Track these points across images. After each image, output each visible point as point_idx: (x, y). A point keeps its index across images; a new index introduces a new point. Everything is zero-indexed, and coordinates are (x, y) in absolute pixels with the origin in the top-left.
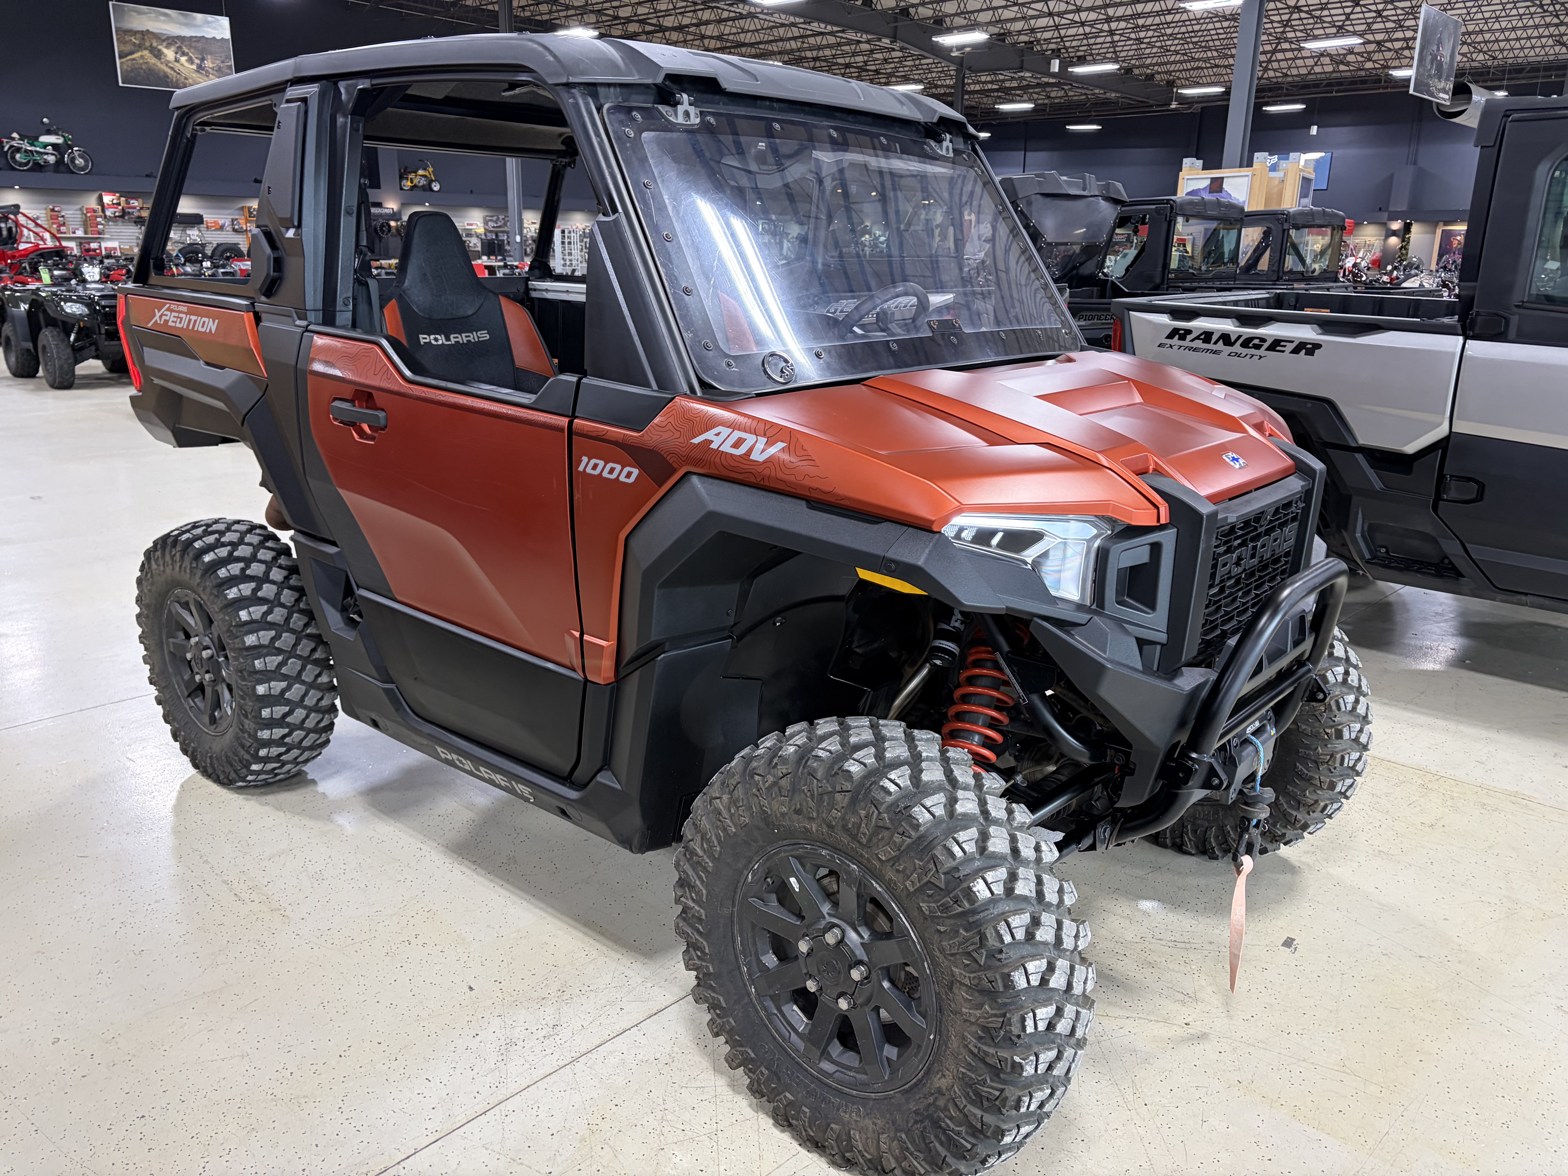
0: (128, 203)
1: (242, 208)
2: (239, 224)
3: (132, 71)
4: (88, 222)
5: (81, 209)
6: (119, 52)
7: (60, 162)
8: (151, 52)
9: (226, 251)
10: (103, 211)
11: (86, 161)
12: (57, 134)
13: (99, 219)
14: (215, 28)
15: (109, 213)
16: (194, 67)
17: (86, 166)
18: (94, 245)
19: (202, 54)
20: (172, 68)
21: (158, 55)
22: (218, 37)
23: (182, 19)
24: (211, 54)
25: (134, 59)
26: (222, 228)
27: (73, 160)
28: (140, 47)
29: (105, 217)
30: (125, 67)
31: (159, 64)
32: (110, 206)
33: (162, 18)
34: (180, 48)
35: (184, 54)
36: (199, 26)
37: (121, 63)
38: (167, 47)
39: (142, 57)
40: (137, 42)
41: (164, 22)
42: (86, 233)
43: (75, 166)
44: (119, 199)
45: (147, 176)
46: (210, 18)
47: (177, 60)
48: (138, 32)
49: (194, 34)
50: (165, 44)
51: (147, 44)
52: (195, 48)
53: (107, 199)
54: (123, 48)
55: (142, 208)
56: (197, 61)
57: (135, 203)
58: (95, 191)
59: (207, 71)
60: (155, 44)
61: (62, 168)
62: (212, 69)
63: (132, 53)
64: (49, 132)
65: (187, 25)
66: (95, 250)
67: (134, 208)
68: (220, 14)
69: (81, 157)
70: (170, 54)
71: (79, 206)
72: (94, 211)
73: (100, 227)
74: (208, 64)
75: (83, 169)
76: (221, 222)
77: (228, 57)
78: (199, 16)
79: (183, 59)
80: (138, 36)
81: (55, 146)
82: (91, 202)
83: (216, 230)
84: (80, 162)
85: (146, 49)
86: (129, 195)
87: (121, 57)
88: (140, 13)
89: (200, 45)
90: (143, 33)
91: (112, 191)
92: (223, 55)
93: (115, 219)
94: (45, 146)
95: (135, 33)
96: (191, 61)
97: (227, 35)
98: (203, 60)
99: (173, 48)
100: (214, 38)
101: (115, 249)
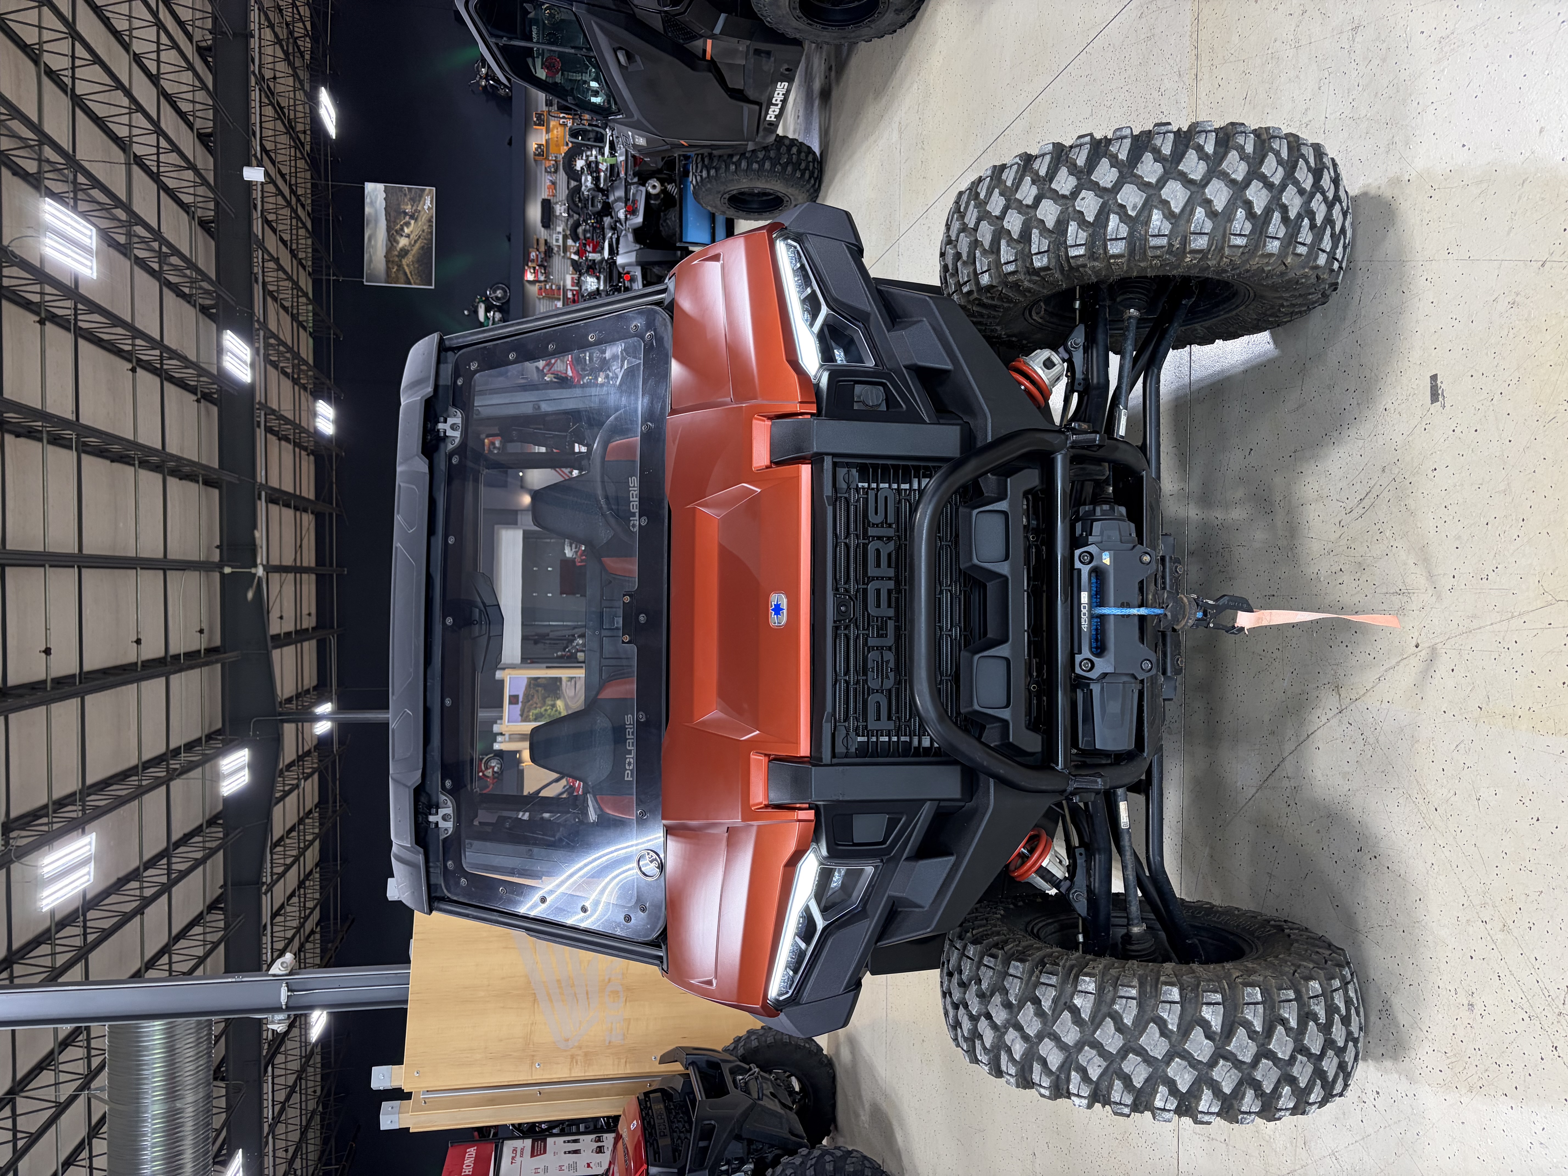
0: (533, 261)
1: (535, 160)
2: (549, 167)
3: (420, 276)
4: (551, 296)
5: (540, 299)
6: (406, 283)
7: (500, 309)
8: (403, 257)
9: (574, 202)
10: (540, 282)
11: (498, 288)
12: (477, 307)
13: (548, 287)
14: (376, 197)
15: (542, 278)
16: (412, 222)
17: (503, 289)
18: (570, 295)
19: (400, 213)
20: (416, 242)
21: (404, 252)
22: (384, 195)
23: (372, 225)
24: (399, 204)
25: (411, 273)
26: (554, 183)
27: (498, 299)
28: (400, 266)
29: (545, 281)
30: (417, 281)
31: (413, 252)
32: (536, 276)
33: (373, 242)
34: (396, 231)
35: (402, 229)
36: (376, 211)
37: (415, 284)
38: (398, 243)
39: (408, 265)
40: (396, 268)
41: (376, 241)
42: (559, 299)
43: (503, 298)
44: (530, 267)
45: (509, 240)
46: (367, 200)
47: (408, 236)
48: (387, 264)
49: (384, 217)
50: (395, 244)
51: (396, 259)
52: (396, 218)
53: (530, 276)
54: (402, 281)
55: (538, 250)
56: (407, 218)
57: (533, 255)
58: (523, 286)
59: (416, 211)
60: (396, 253)
61: (505, 307)
62: (412, 206)
63: (405, 274)
64: (476, 312)
65: (376, 221)
66: (574, 295)
67: (537, 256)
68: (363, 189)
69: (495, 292)
70: (403, 242)
71: (537, 301)
72: (540, 289)
73: (554, 287)
74: (408, 209)
75: (505, 292)
76: (548, 183)
77: (401, 189)
78: (368, 210)
79: (406, 230)
80: (390, 266)
81: (487, 310)
82: (533, 290)
83: (555, 189)
84: (499, 293)
85: (401, 261)
86: (526, 259)
87: (410, 284)
88: (371, 261)
89: (393, 214)
90: (388, 262)
91: (523, 273)
92: (399, 194)
93: (547, 274)
94: (487, 318)
95: (388, 269)
96: (408, 224)
97: (380, 187)
98: (405, 213)
99: (398, 238)
100: (385, 199)
101: (573, 278)
